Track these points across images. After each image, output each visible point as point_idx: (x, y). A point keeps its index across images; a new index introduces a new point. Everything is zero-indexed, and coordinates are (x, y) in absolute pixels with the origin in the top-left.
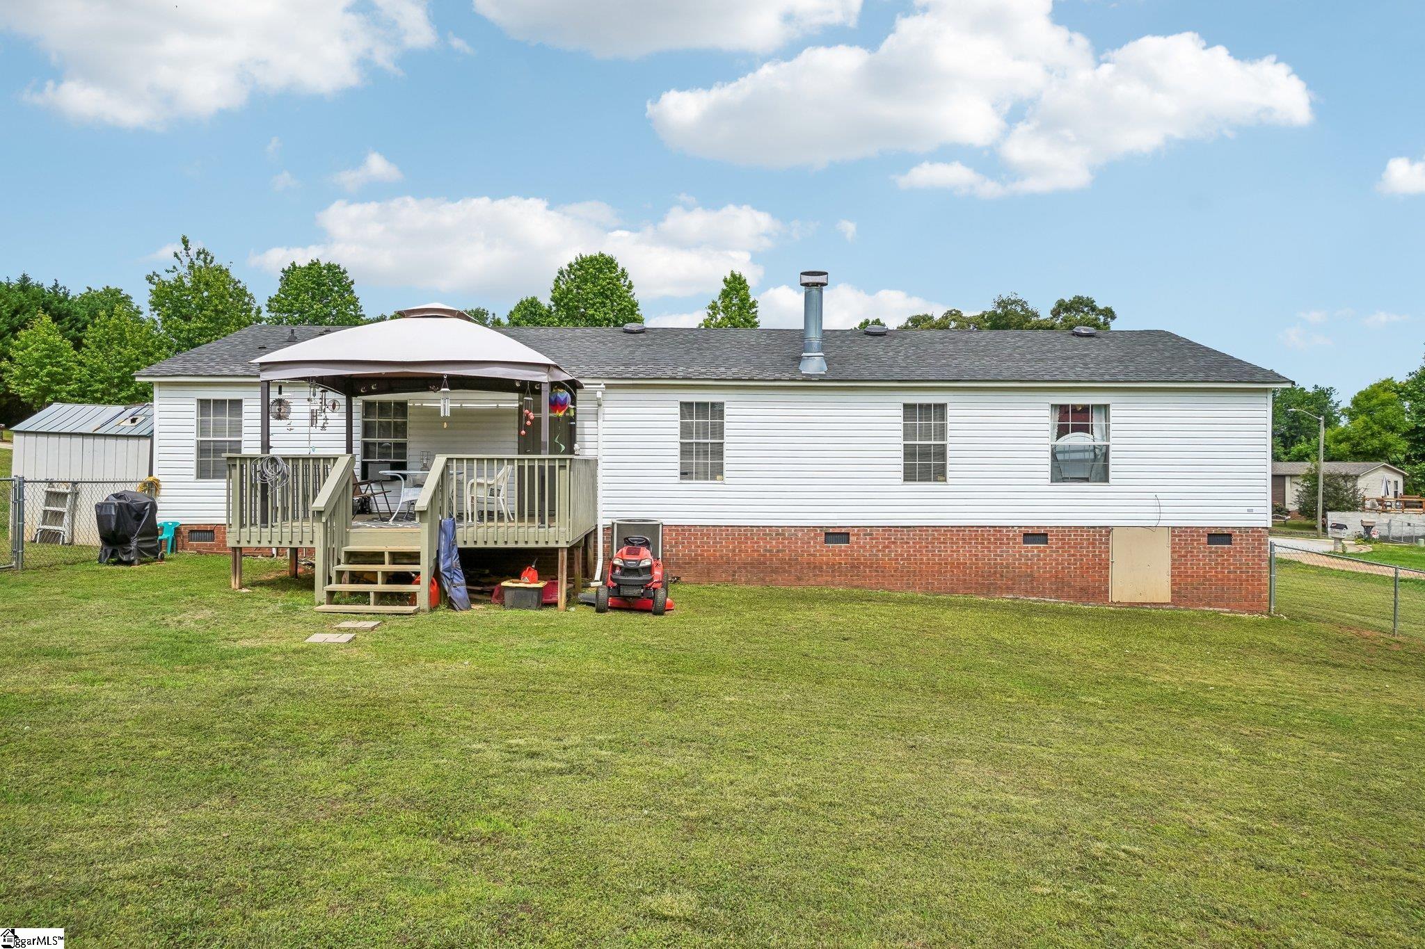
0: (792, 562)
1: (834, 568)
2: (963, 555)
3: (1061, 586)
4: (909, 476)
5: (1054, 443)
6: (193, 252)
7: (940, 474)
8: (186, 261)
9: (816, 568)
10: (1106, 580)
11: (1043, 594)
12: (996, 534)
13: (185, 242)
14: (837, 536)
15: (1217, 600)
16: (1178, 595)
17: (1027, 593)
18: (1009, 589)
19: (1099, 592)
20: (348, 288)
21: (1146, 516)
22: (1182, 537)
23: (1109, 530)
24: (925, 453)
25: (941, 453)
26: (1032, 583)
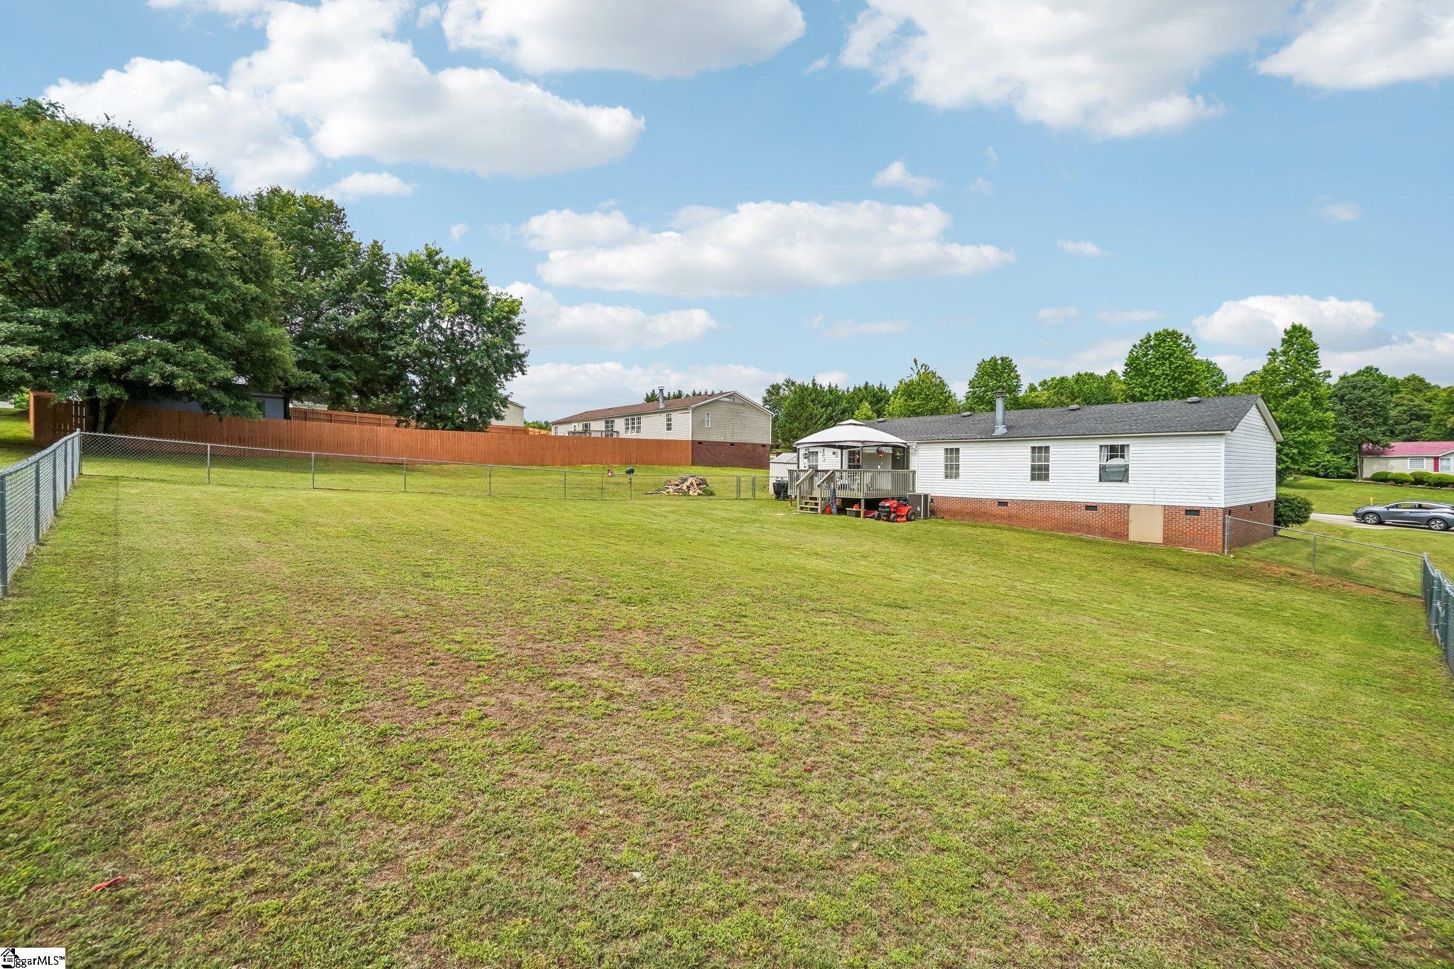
0: (985, 513)
1: (1002, 517)
2: (1057, 514)
3: (1103, 531)
4: (1033, 478)
5: (1104, 463)
6: (919, 366)
7: (1046, 477)
8: (916, 370)
9: (994, 516)
10: (1128, 530)
11: (1094, 534)
12: (1073, 506)
13: (915, 361)
14: (1003, 503)
15: (1190, 544)
16: (1167, 540)
17: (1087, 533)
18: (1078, 531)
19: (1124, 535)
20: (1013, 370)
21: (1149, 500)
22: (1170, 512)
23: (1129, 505)
24: (1040, 468)
25: (1047, 468)
26: (1089, 529)
